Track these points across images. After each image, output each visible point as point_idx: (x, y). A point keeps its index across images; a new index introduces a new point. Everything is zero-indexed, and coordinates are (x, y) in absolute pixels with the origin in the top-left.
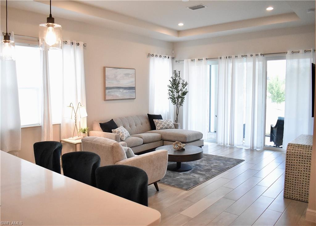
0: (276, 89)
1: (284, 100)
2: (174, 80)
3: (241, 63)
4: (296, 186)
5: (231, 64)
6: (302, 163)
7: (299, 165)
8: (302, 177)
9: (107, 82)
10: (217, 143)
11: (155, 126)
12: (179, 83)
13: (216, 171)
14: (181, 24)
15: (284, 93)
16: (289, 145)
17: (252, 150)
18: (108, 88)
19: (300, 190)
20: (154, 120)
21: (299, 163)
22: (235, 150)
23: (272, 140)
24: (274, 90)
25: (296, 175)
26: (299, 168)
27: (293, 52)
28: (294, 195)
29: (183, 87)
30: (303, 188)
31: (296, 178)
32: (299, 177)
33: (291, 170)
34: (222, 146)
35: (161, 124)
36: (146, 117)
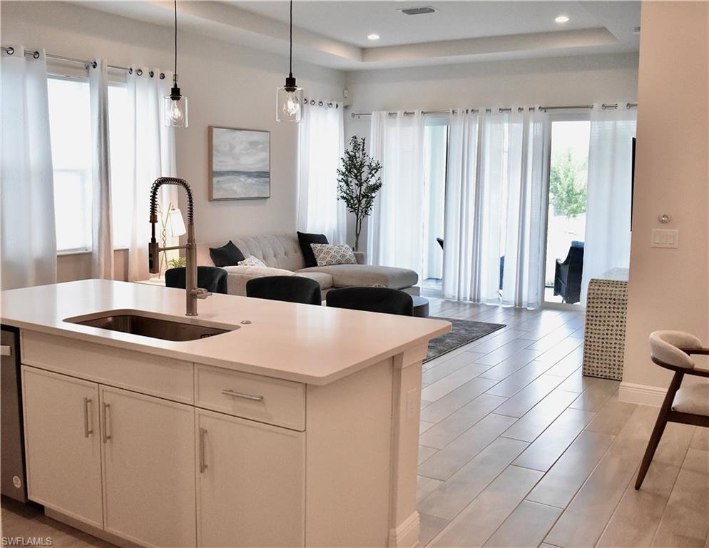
0: (566, 183)
1: (585, 211)
2: (352, 158)
3: (498, 125)
4: (604, 353)
5: (477, 125)
6: (614, 312)
7: (609, 317)
8: (614, 337)
9: (215, 160)
10: (443, 296)
11: (315, 259)
12: (362, 165)
13: (454, 342)
14: (374, 37)
15: (585, 192)
16: (592, 282)
17: (518, 309)
18: (216, 172)
19: (610, 360)
20: (312, 245)
21: (609, 312)
22: (483, 309)
23: (557, 291)
24: (560, 184)
25: (603, 334)
26: (608, 321)
27: (604, 107)
28: (600, 369)
29: (370, 173)
30: (615, 356)
31: (603, 339)
32: (608, 336)
33: (596, 325)
34: (454, 303)
35: (328, 253)
36: (293, 238)
